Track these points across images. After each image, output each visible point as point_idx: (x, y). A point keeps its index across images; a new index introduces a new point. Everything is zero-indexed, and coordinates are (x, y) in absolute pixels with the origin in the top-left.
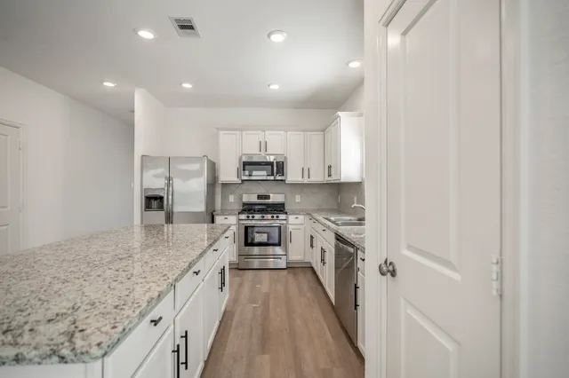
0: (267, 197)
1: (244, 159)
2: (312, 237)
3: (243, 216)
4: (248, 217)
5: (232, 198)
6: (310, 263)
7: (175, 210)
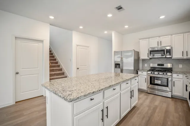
0: (163, 65)
1: (150, 50)
2: (186, 86)
3: (150, 72)
4: (152, 73)
5: (146, 65)
6: (186, 98)
7: (124, 68)
